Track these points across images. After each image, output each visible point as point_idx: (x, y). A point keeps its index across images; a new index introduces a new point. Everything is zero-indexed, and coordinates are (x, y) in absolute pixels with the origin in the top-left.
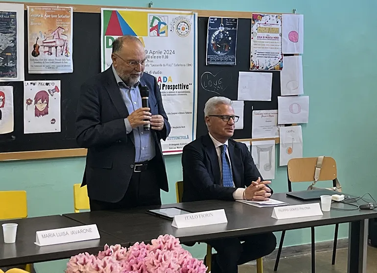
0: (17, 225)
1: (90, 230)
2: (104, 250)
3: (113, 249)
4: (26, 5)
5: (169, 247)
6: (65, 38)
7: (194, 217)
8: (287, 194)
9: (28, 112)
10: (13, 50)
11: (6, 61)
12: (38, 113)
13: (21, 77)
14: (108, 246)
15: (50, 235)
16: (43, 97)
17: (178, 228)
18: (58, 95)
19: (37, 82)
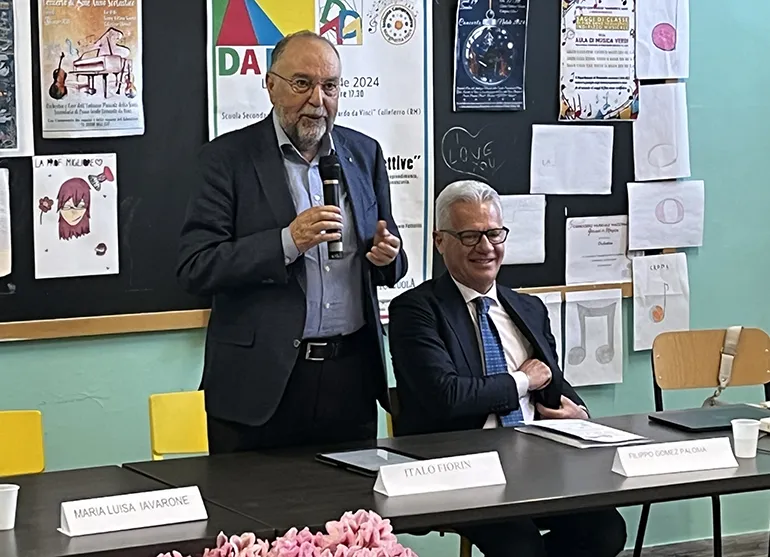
0: (18, 487)
1: (183, 501)
2: (215, 547)
3: (238, 544)
5: (367, 540)
6: (124, 53)
7: (426, 471)
8: (650, 417)
10: (7, 83)
12: (66, 232)
14: (226, 538)
15: (92, 512)
17: (389, 495)
18: (111, 187)
19: (63, 158)
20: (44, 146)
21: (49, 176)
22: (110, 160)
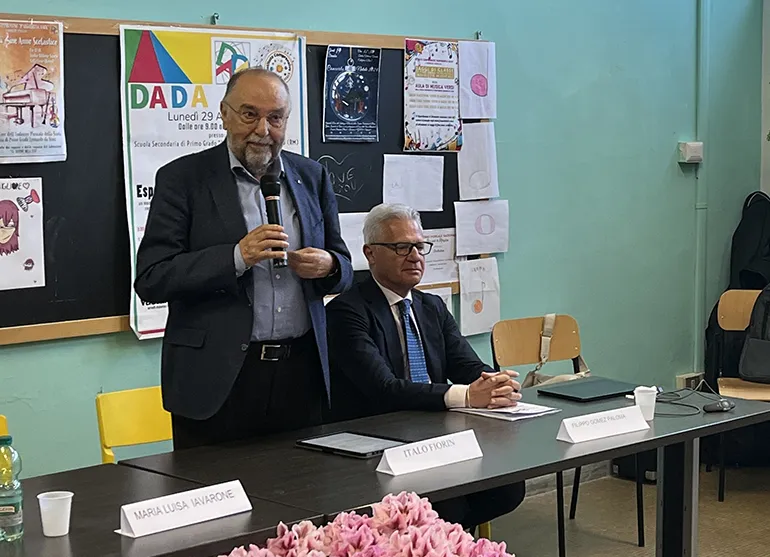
0: (72, 494)
1: (229, 494)
2: (277, 536)
3: (298, 532)
5: (416, 518)
6: (49, 87)
7: (421, 451)
8: (539, 391)
14: (286, 527)
15: (150, 512)
17: (396, 474)
18: (37, 209)
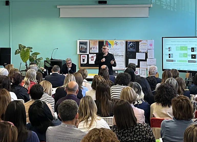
4: (89, 40)
6: (97, 46)
9: (90, 60)
10: (87, 48)
11: (85, 50)
12: (92, 60)
13: (88, 53)
16: (92, 57)
18: (96, 57)
19: (91, 54)
20: (90, 53)
21: (90, 56)
22: (95, 54)
